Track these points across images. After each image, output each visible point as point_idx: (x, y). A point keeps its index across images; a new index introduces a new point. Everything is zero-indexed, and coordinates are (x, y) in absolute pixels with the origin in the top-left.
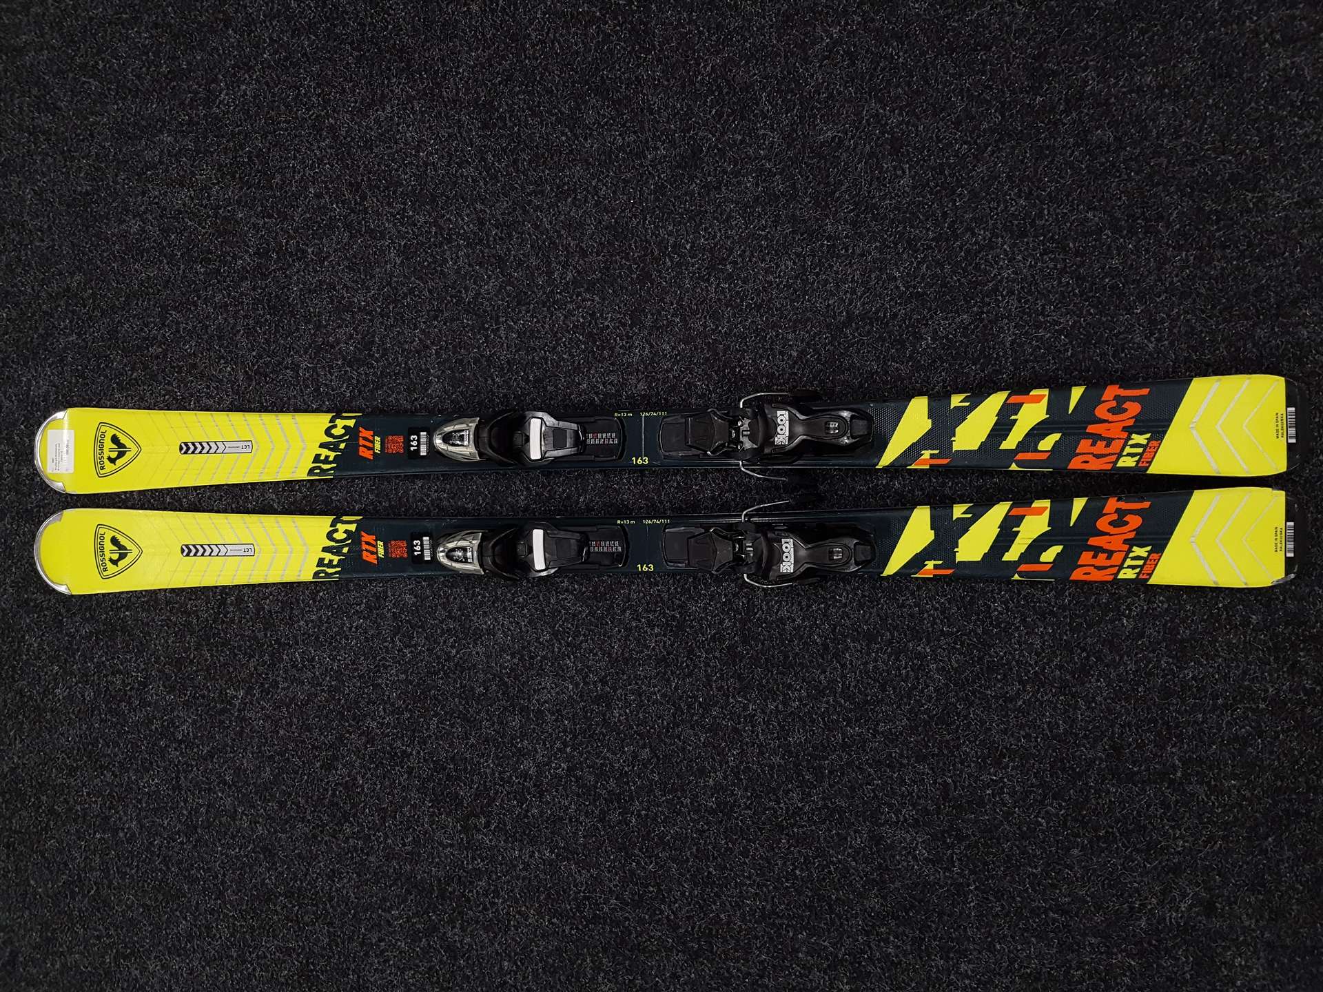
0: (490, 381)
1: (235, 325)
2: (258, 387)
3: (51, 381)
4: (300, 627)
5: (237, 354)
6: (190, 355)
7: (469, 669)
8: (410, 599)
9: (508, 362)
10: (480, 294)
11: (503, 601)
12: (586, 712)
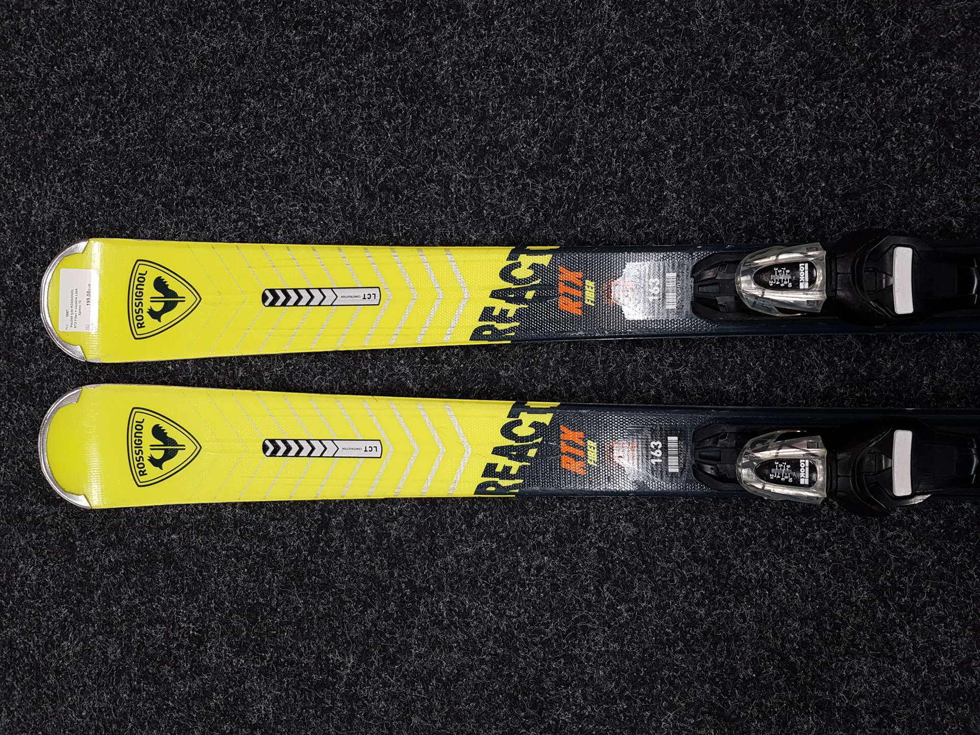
0: (766, 196)
1: (349, 117)
2: (384, 209)
3: (62, 202)
4: (446, 564)
5: (352, 161)
6: (276, 162)
7: (727, 639)
8: (625, 528)
9: (799, 167)
10: (751, 63)
11: (786, 538)
12: (934, 715)
